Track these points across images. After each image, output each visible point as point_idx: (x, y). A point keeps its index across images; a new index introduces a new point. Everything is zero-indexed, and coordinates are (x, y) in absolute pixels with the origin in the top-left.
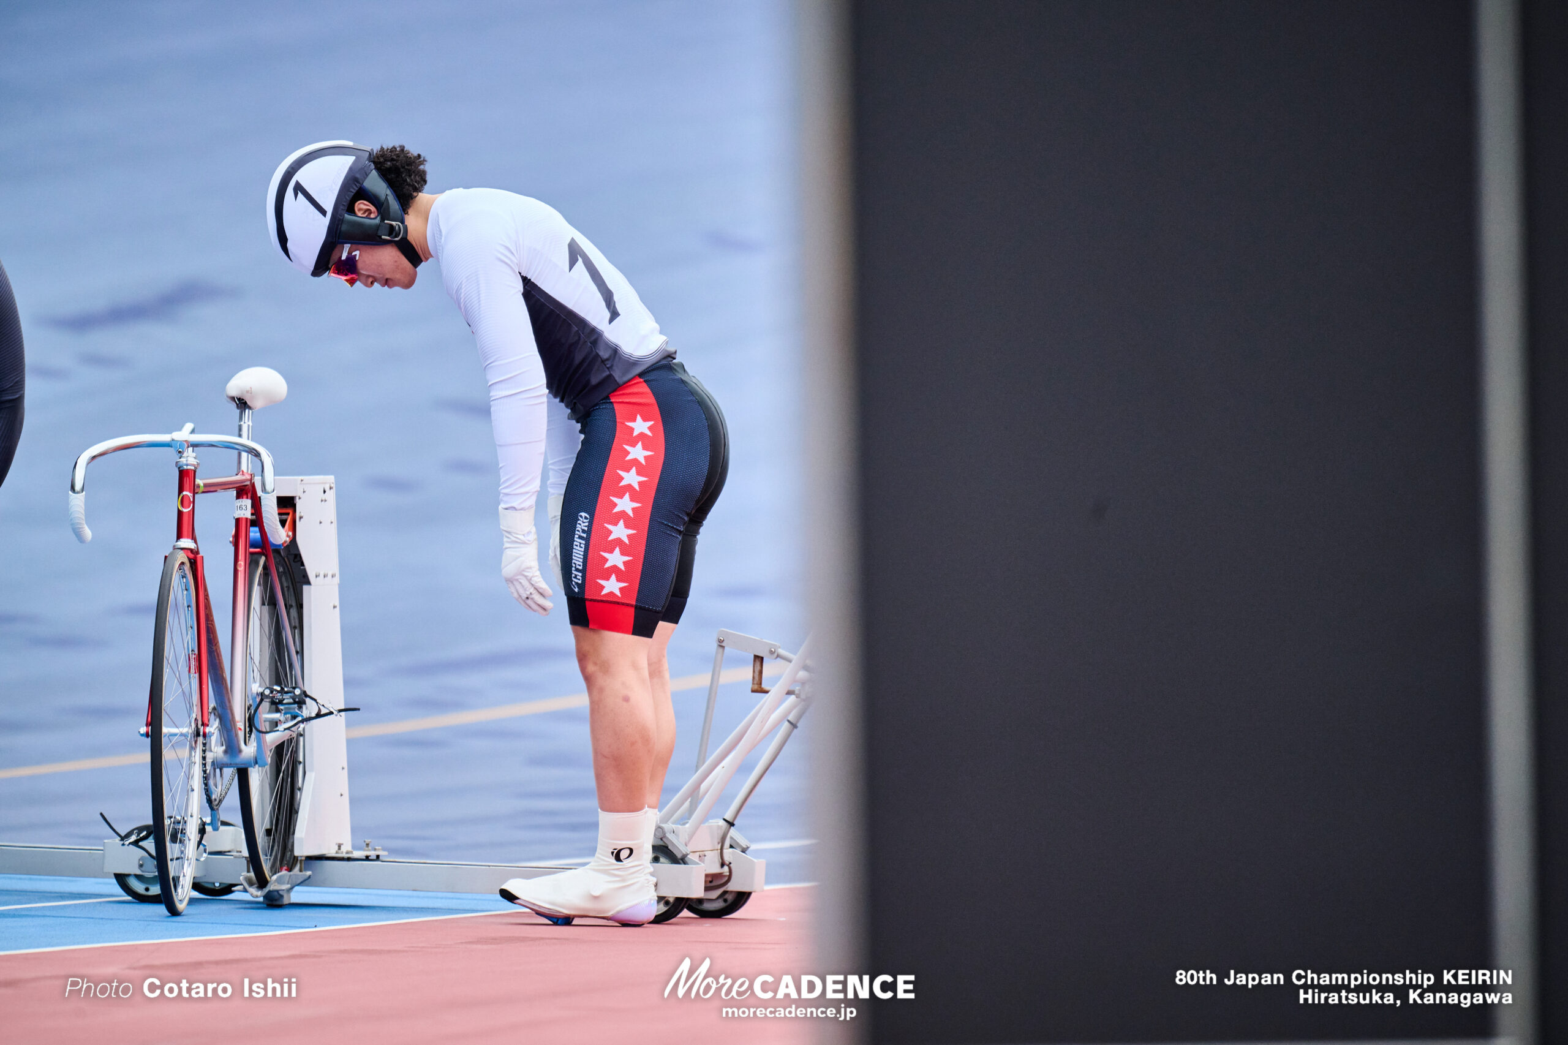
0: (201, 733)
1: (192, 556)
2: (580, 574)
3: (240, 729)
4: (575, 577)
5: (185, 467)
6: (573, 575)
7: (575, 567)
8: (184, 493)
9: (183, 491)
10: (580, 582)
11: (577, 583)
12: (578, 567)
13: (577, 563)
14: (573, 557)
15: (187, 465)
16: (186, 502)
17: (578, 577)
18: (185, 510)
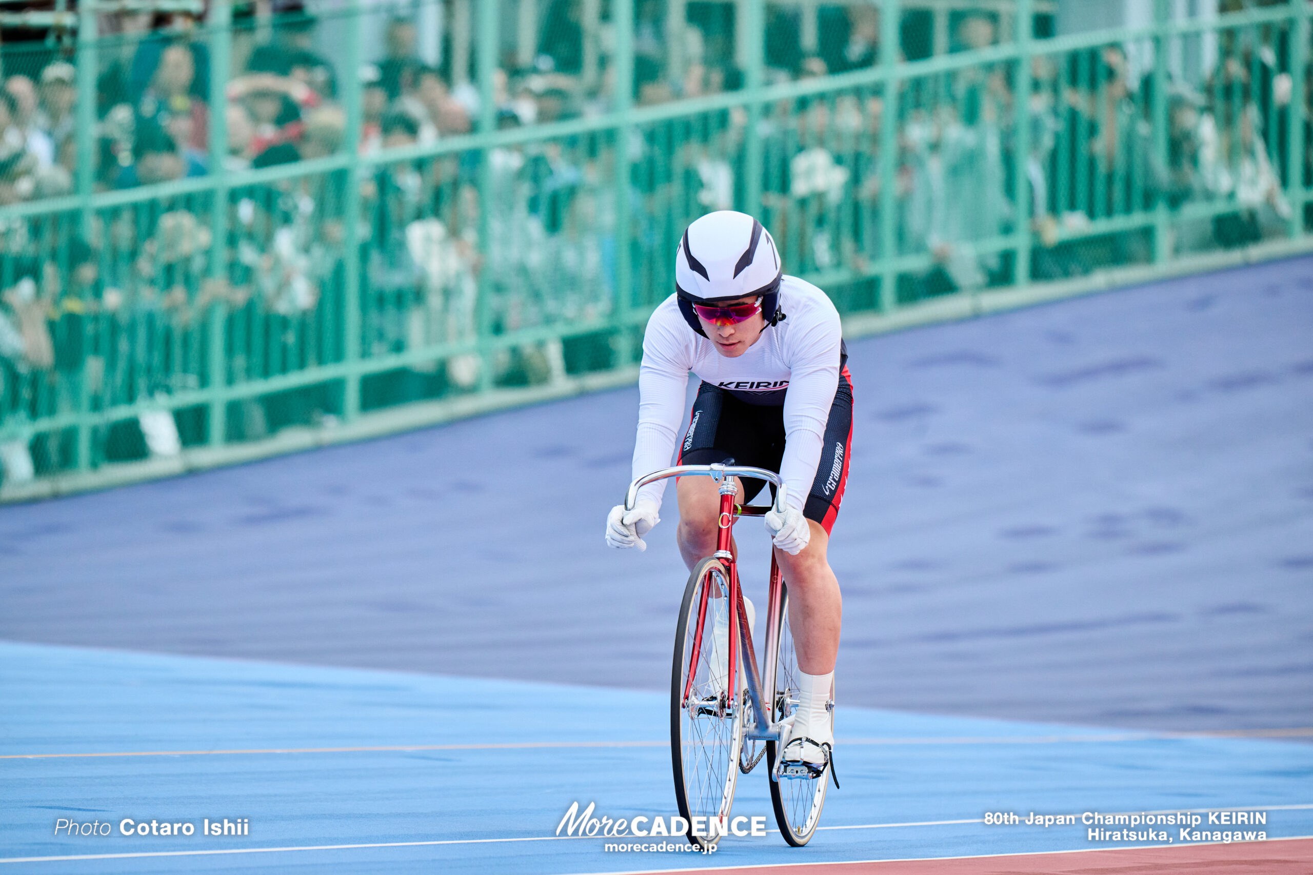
0: (727, 705)
1: (727, 564)
2: (835, 484)
3: (769, 709)
4: (831, 484)
5: (726, 493)
6: (829, 482)
7: (833, 477)
8: (724, 513)
9: (723, 512)
10: (833, 489)
11: (830, 489)
12: (835, 477)
13: (836, 475)
14: (833, 469)
15: (727, 491)
16: (725, 521)
17: (833, 485)
18: (724, 527)
